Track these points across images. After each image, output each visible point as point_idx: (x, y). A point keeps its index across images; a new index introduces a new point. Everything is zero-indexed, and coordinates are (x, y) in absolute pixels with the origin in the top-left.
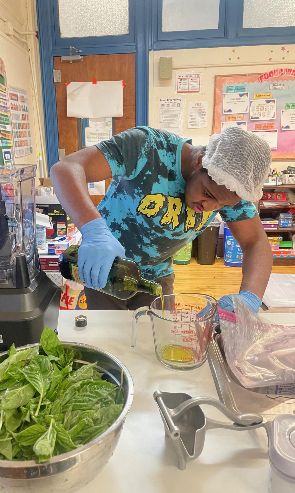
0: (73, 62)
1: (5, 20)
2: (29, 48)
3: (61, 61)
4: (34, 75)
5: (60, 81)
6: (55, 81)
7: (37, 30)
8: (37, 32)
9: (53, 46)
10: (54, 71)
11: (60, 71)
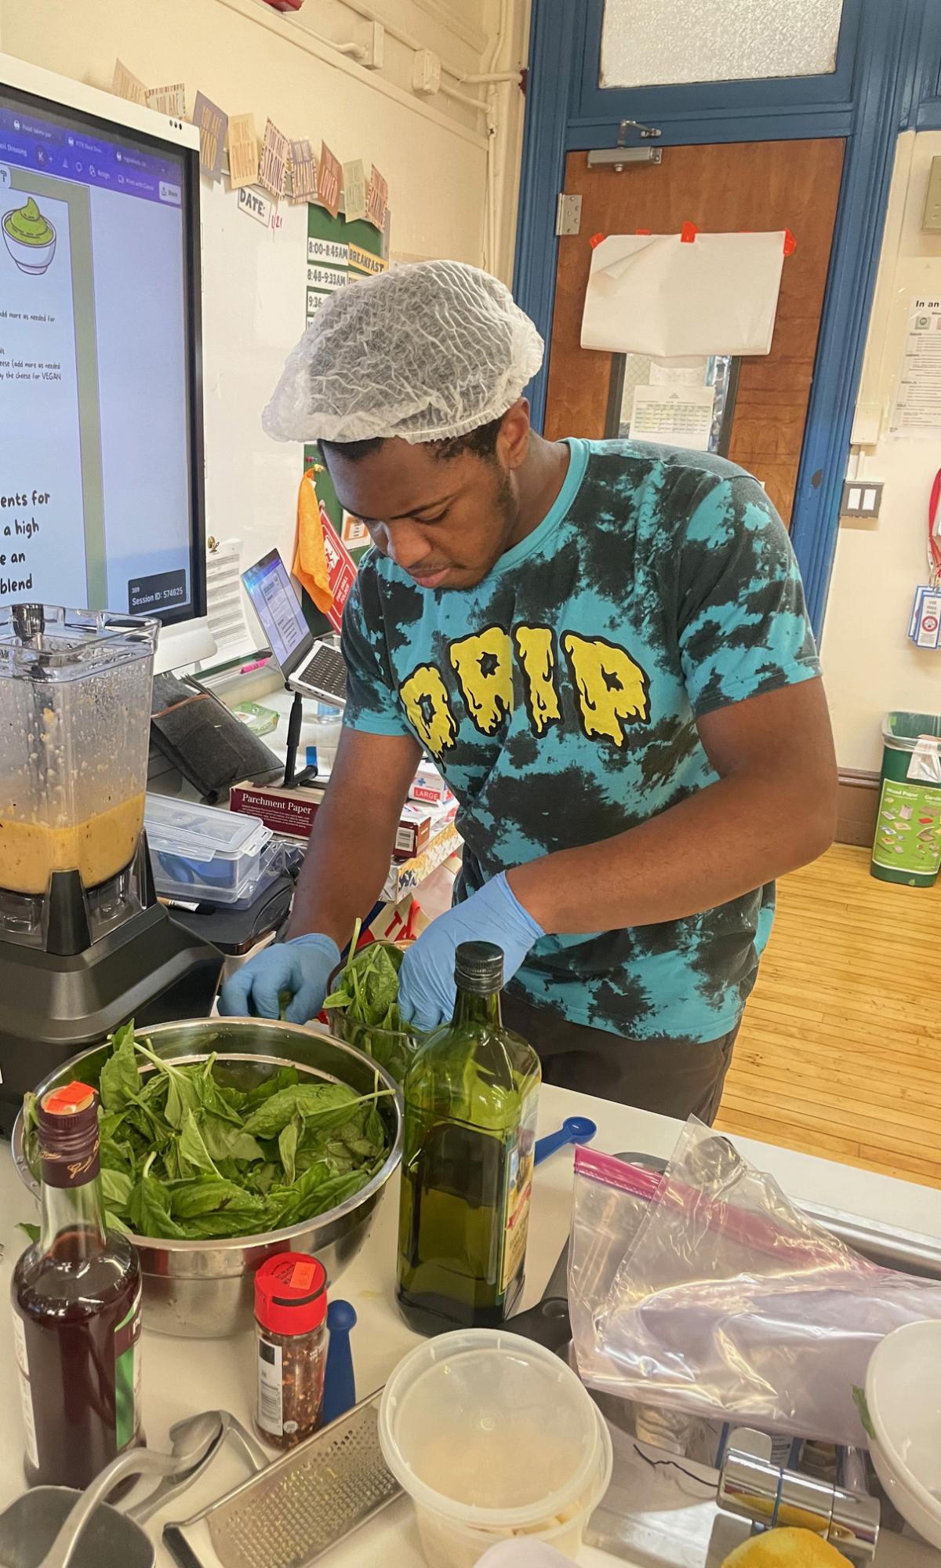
0: (624, 170)
1: (417, 45)
2: (491, 126)
3: (589, 166)
4: (495, 212)
5: (575, 231)
6: (560, 232)
7: (525, 65)
8: (523, 73)
9: (570, 117)
10: (562, 197)
11: (579, 198)
